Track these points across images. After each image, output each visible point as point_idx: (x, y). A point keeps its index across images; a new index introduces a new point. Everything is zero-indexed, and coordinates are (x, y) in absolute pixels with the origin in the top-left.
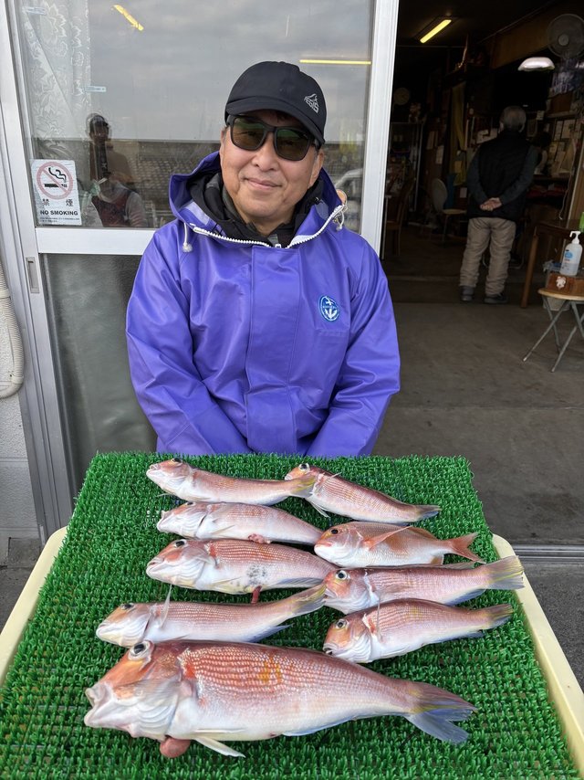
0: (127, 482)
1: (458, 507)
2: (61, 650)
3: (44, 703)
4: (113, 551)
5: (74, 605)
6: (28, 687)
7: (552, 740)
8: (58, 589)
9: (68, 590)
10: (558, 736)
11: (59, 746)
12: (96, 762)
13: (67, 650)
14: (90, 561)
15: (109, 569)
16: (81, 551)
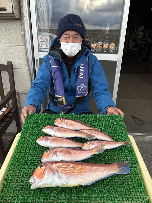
0: (35, 121)
1: (120, 127)
2: (20, 164)
3: (16, 178)
4: (33, 139)
5: (23, 153)
6: (12, 174)
8: (19, 149)
9: (21, 149)
11: (20, 188)
12: (29, 192)
13: (22, 164)
14: (27, 142)
15: (32, 144)
16: (24, 139)
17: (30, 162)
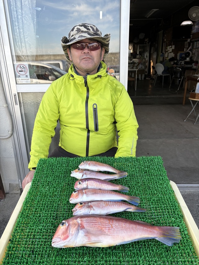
0: (50, 167)
1: (158, 172)
2: (30, 221)
3: (25, 238)
4: (46, 189)
5: (34, 207)
6: (20, 233)
7: (189, 247)
8: (29, 202)
9: (32, 202)
10: (191, 246)
11: (30, 251)
12: (42, 256)
13: (32, 221)
14: (39, 193)
15: (45, 195)
16: (36, 190)
17: (43, 219)
